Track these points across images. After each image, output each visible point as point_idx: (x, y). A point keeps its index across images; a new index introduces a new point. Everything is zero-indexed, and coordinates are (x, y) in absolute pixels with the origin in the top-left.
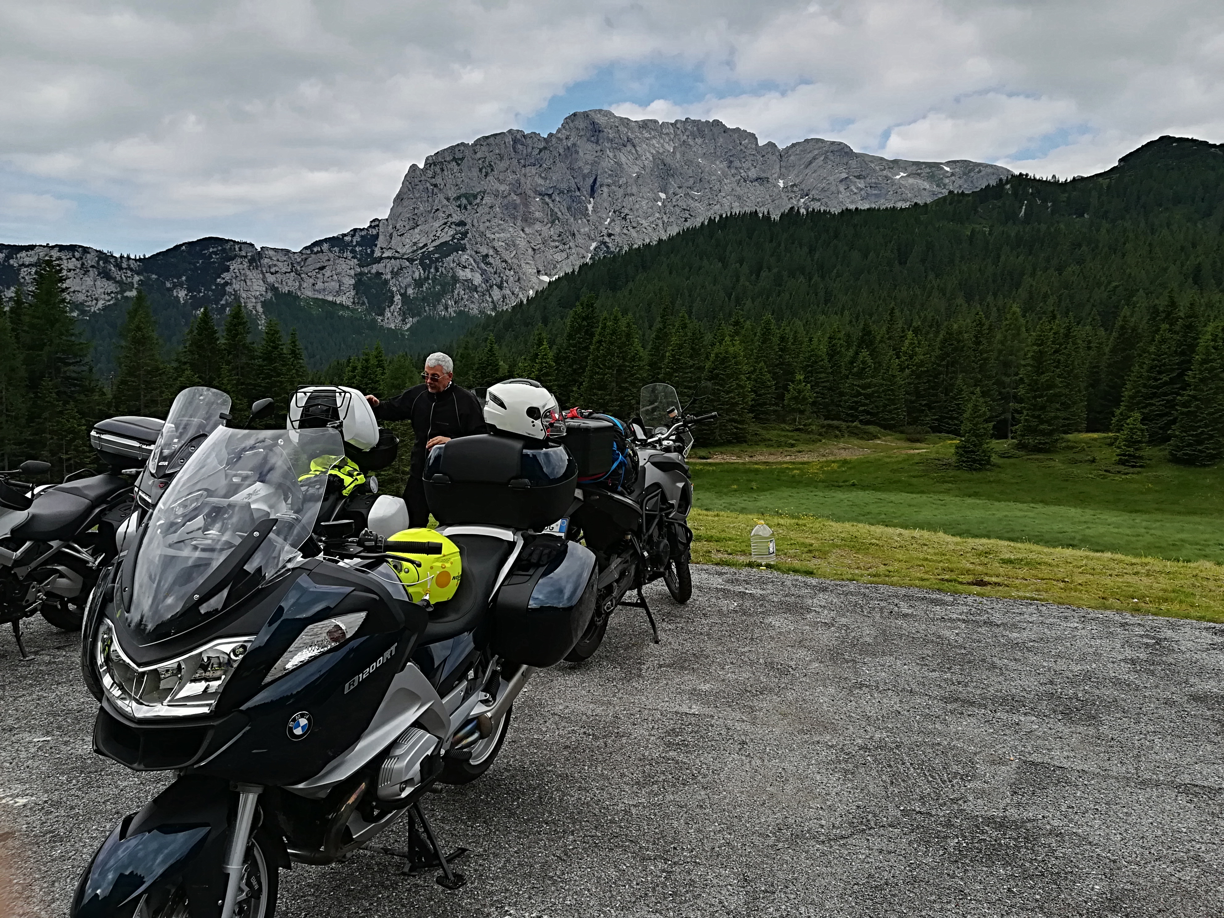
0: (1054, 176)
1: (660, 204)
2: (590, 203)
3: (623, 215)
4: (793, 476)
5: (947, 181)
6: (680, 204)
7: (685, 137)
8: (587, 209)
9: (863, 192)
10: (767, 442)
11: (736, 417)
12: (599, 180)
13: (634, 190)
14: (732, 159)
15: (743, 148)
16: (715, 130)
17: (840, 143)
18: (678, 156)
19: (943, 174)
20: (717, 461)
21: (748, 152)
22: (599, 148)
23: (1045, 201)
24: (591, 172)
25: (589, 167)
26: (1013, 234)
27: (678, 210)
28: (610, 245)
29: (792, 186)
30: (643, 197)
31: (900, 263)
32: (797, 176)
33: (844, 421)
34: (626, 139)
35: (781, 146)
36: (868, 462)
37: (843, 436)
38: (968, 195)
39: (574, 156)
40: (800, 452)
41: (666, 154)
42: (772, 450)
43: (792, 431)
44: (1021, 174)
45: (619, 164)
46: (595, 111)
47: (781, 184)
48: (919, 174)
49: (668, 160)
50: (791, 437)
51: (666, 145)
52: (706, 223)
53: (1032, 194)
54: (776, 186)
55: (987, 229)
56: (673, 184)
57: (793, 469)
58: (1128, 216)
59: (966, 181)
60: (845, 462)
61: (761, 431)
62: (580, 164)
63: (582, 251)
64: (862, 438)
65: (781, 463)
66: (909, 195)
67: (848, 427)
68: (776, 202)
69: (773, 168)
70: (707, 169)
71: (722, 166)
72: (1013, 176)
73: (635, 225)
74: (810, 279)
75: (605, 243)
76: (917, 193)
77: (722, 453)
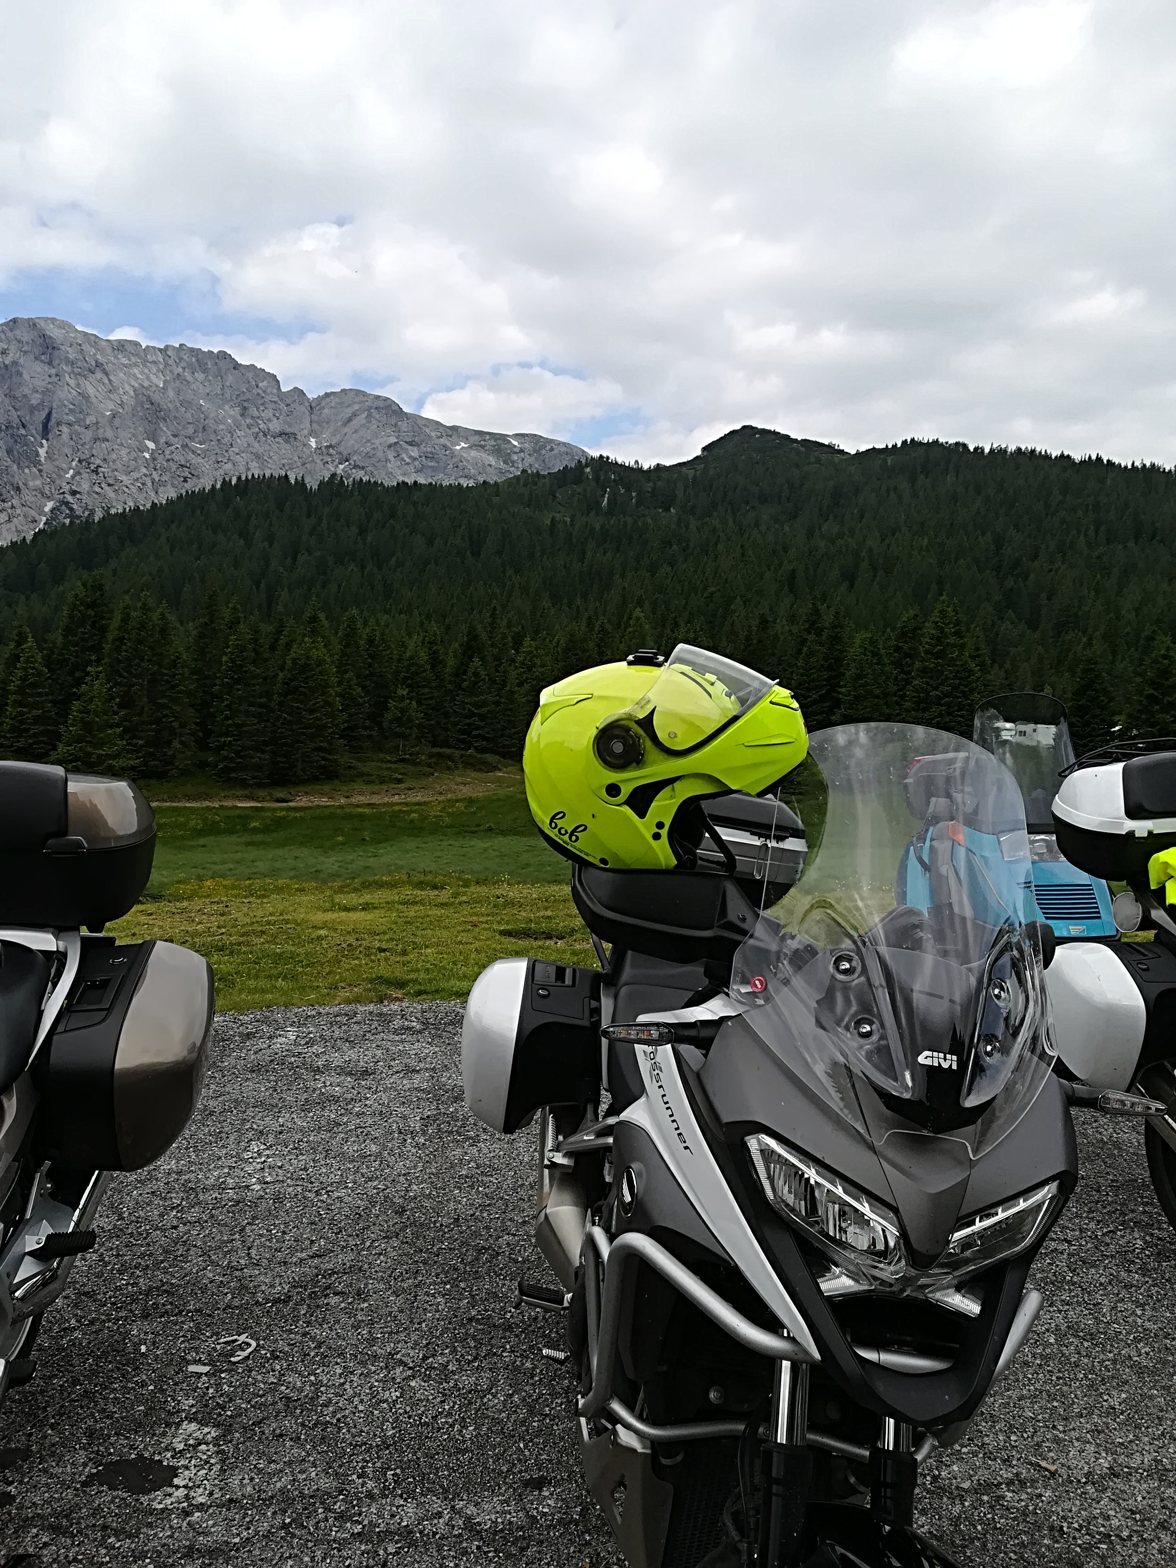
0: (637, 462)
1: (147, 455)
2: (42, 446)
3: (92, 467)
4: (412, 821)
5: (515, 457)
6: (176, 458)
7: (180, 370)
8: (38, 455)
9: (416, 463)
10: (367, 779)
11: (325, 745)
12: (54, 415)
13: (109, 434)
14: (246, 404)
15: (260, 392)
16: (222, 364)
17: (387, 399)
18: (171, 393)
19: (511, 449)
20: (302, 804)
21: (268, 398)
22: (53, 371)
23: (628, 490)
24: (42, 404)
25: (38, 396)
26: (598, 527)
27: (174, 467)
28: (75, 507)
29: (327, 447)
30: (122, 444)
31: (473, 554)
32: (333, 435)
33: (457, 749)
34: (94, 363)
35: (311, 395)
36: (499, 800)
37: (457, 768)
38: (544, 477)
39: (14, 379)
40: (410, 789)
41: (153, 389)
42: (376, 788)
43: (396, 762)
44: (601, 457)
45: (85, 397)
46: (46, 319)
47: (313, 443)
48: (483, 447)
49: (156, 398)
50: (395, 771)
51: (153, 377)
52: (218, 486)
53: (614, 480)
54: (306, 445)
55: (568, 520)
56: (165, 431)
57: (409, 812)
58: (715, 514)
59: (537, 459)
60: (470, 801)
61: (354, 763)
62: (27, 391)
63: (33, 513)
64: (480, 770)
65: (391, 805)
66: (472, 471)
67: (462, 756)
68: (308, 465)
69: (301, 422)
70: (212, 415)
71: (232, 413)
72: (592, 459)
73: (111, 482)
74: (363, 567)
75: (67, 504)
76: (481, 470)
77: (306, 793)
